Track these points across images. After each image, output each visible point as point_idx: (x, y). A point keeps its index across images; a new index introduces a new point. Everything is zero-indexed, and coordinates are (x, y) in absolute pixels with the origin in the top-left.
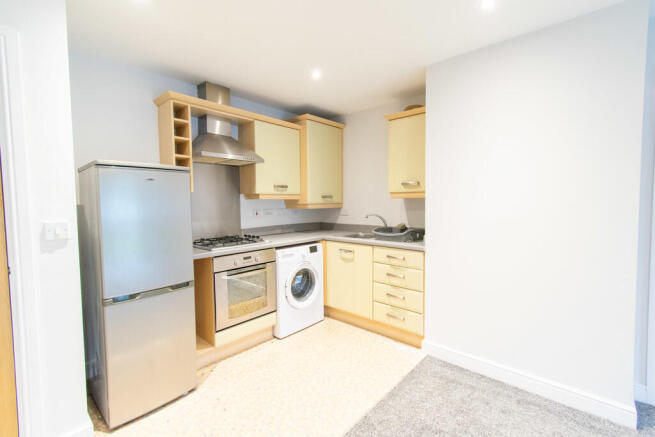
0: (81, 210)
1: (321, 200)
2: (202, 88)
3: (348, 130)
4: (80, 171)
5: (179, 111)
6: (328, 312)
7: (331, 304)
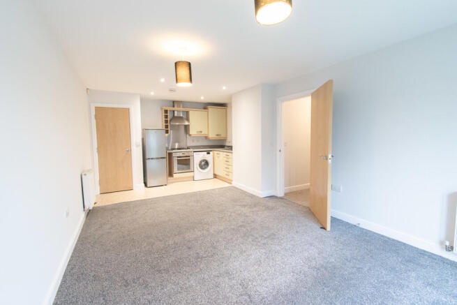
0: (143, 139)
1: (215, 136)
2: (174, 103)
3: (228, 109)
4: (143, 130)
5: (166, 111)
6: (215, 176)
7: (216, 173)
